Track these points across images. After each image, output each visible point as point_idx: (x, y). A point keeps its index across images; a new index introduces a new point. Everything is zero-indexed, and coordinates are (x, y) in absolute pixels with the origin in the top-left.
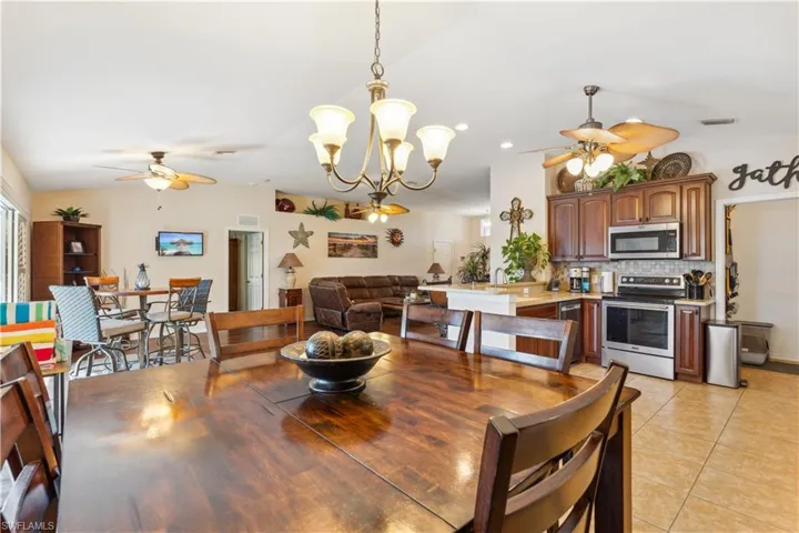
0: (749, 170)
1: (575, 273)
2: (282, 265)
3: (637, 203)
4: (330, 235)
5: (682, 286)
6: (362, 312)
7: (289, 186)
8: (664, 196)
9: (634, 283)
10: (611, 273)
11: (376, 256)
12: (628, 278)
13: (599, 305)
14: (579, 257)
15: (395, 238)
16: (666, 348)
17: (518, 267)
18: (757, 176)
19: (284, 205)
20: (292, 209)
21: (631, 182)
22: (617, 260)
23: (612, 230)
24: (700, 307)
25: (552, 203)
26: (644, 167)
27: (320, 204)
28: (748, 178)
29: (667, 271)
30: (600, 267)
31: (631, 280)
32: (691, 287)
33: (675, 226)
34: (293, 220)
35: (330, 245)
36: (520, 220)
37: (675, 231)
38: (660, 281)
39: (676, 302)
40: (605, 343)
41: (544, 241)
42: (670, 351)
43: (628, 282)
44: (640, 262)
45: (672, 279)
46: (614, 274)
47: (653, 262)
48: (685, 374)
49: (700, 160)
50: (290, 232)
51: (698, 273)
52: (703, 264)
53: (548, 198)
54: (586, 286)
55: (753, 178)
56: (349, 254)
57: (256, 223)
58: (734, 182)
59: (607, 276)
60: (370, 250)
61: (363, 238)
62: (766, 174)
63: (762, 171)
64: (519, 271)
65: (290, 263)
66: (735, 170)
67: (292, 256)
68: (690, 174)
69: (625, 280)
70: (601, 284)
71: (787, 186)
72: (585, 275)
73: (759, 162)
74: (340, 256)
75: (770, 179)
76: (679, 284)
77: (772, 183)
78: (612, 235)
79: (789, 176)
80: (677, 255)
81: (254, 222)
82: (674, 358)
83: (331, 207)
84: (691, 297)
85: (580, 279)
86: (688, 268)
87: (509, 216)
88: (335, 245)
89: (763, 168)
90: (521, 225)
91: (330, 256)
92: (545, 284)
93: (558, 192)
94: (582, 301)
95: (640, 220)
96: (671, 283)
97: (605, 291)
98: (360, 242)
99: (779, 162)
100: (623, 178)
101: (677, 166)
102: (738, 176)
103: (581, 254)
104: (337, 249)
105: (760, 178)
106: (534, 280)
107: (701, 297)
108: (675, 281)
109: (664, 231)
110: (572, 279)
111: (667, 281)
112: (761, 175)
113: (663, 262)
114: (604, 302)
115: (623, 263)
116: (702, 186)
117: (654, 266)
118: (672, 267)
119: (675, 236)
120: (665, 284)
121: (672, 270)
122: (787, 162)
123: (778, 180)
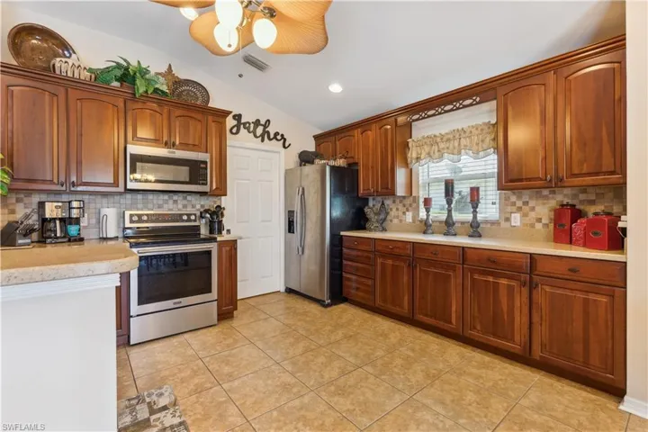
0: (243, 121)
8: (191, 121)
9: (147, 222)
12: (140, 216)
16: (209, 291)
24: (236, 241)
29: (180, 206)
31: (144, 218)
33: (207, 157)
37: (205, 163)
38: (178, 217)
39: (219, 239)
40: (136, 309)
42: (214, 294)
43: (140, 221)
45: (189, 215)
47: (166, 197)
51: (217, 208)
54: (73, 230)
58: (234, 127)
68: (210, 105)
69: (135, 219)
72: (75, 214)
76: (196, 220)
80: (207, 188)
82: (218, 300)
95: (166, 143)
96: (189, 220)
100: (144, 82)
101: (193, 94)
105: (248, 129)
108: (193, 217)
109: (195, 161)
111: (185, 218)
112: (249, 127)
116: (222, 121)
117: (166, 202)
118: (185, 202)
119: (206, 168)
120: (183, 221)
121: (185, 206)
122: (263, 122)
123: (258, 134)
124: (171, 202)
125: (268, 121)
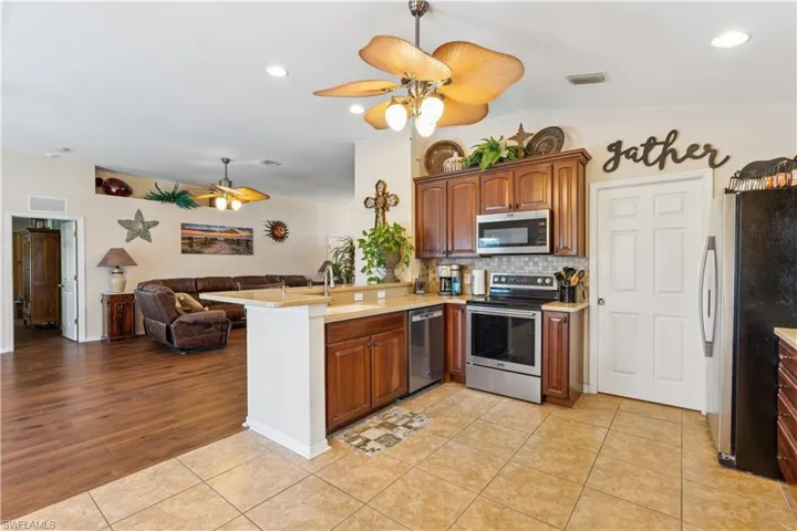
0: (624, 149)
1: (444, 271)
2: (103, 263)
3: (507, 185)
4: (184, 226)
5: (555, 287)
6: (195, 323)
7: (117, 163)
8: (535, 177)
9: (506, 283)
10: (482, 272)
11: (252, 254)
12: (500, 277)
13: (463, 311)
14: (448, 252)
15: (277, 231)
16: (533, 364)
17: (379, 264)
18: (631, 154)
19: (110, 185)
20: (125, 191)
21: (501, 160)
22: (489, 256)
23: (481, 219)
24: (569, 313)
25: (420, 187)
26: (514, 143)
27: (167, 186)
28: (623, 157)
29: (540, 269)
30: (472, 264)
31: (503, 280)
32: (563, 288)
33: (546, 214)
34: (126, 207)
35: (183, 238)
36: (385, 207)
37: (545, 220)
38: (533, 280)
39: (544, 307)
40: (470, 358)
41: (410, 234)
42: (537, 369)
43: (500, 282)
44: (513, 258)
45: (545, 278)
46: (486, 272)
47: (526, 258)
48: (552, 396)
49: (572, 135)
50: (119, 222)
51: (569, 271)
52: (576, 259)
53: (416, 180)
54: (457, 287)
55: (628, 157)
56: (213, 250)
57: (62, 208)
58: (609, 162)
59: (478, 274)
60: (243, 245)
61: (232, 231)
62: (640, 153)
63: (636, 149)
64: (380, 269)
65: (115, 260)
66: (610, 148)
67: (121, 253)
68: (562, 150)
69: (496, 280)
70: (471, 285)
71: (661, 167)
72: (455, 274)
73: (633, 140)
74: (198, 252)
75: (645, 158)
76: (551, 284)
77: (647, 164)
78: (481, 225)
79: (664, 154)
80: (547, 249)
81: (60, 206)
82: (541, 377)
83: (184, 192)
84: (562, 300)
85: (450, 279)
86: (559, 265)
87: (373, 201)
88: (190, 238)
89: (638, 145)
90: (387, 213)
91: (183, 252)
92: (411, 285)
93: (427, 174)
94: (445, 307)
95: (510, 207)
96: (544, 284)
97: (476, 293)
98: (229, 235)
99: (654, 138)
100: (492, 155)
101: (550, 143)
102: (612, 154)
103: (450, 248)
104: (193, 243)
105: (634, 157)
106: (398, 281)
107: (573, 300)
108: (547, 281)
109: (534, 220)
110: (441, 278)
111: (539, 281)
112: (635, 154)
113: (536, 259)
114: (468, 307)
115: (496, 259)
116: (573, 164)
117: (527, 263)
118: (546, 264)
119: (545, 226)
120: (538, 284)
121: (545, 268)
122: (662, 138)
123: (651, 160)
124: (531, 264)
125: (675, 132)
